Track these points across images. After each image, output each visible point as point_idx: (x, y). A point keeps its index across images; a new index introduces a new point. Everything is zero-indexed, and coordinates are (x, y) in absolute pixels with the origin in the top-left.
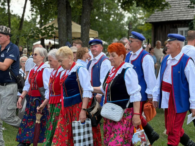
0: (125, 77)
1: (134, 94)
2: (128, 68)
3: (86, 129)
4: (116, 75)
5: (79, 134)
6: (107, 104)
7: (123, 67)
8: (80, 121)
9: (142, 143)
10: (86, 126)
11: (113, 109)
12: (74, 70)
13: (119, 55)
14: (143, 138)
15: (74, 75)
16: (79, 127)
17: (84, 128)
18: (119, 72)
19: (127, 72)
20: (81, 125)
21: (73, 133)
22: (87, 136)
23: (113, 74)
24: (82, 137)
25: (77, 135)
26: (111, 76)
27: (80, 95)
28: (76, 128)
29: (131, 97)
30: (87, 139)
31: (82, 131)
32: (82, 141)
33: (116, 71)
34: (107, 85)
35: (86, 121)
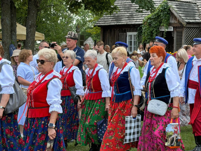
0: (166, 76)
1: (174, 90)
2: (167, 68)
3: (136, 124)
4: (158, 75)
5: (130, 128)
6: (153, 100)
7: (163, 67)
8: (131, 116)
9: (174, 134)
10: (136, 121)
11: (158, 105)
12: (126, 70)
13: (159, 56)
14: (176, 130)
15: (126, 74)
16: (131, 122)
17: (135, 123)
18: (160, 72)
19: (167, 72)
20: (133, 120)
21: (126, 126)
22: (136, 130)
23: (154, 74)
24: (132, 131)
25: (128, 128)
26: (152, 76)
27: (131, 92)
28: (129, 122)
29: (171, 93)
30: (136, 133)
31: (133, 125)
32: (132, 134)
33: (157, 71)
34: (149, 84)
35: (137, 117)
